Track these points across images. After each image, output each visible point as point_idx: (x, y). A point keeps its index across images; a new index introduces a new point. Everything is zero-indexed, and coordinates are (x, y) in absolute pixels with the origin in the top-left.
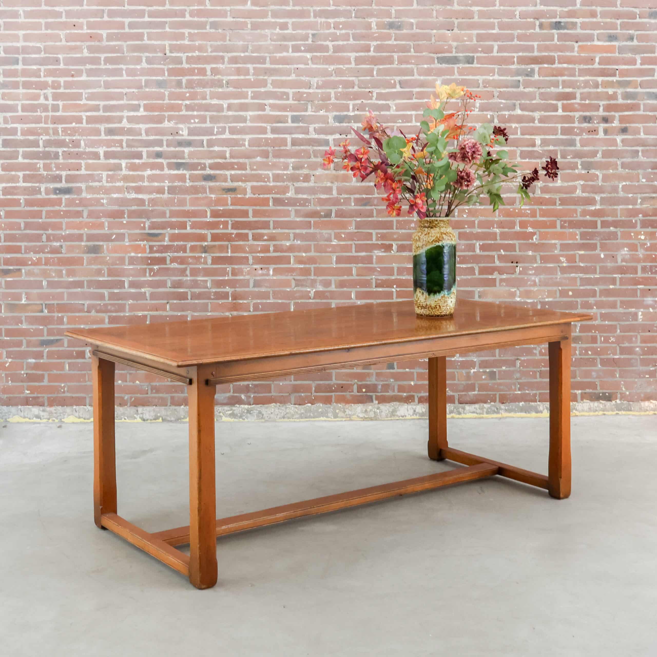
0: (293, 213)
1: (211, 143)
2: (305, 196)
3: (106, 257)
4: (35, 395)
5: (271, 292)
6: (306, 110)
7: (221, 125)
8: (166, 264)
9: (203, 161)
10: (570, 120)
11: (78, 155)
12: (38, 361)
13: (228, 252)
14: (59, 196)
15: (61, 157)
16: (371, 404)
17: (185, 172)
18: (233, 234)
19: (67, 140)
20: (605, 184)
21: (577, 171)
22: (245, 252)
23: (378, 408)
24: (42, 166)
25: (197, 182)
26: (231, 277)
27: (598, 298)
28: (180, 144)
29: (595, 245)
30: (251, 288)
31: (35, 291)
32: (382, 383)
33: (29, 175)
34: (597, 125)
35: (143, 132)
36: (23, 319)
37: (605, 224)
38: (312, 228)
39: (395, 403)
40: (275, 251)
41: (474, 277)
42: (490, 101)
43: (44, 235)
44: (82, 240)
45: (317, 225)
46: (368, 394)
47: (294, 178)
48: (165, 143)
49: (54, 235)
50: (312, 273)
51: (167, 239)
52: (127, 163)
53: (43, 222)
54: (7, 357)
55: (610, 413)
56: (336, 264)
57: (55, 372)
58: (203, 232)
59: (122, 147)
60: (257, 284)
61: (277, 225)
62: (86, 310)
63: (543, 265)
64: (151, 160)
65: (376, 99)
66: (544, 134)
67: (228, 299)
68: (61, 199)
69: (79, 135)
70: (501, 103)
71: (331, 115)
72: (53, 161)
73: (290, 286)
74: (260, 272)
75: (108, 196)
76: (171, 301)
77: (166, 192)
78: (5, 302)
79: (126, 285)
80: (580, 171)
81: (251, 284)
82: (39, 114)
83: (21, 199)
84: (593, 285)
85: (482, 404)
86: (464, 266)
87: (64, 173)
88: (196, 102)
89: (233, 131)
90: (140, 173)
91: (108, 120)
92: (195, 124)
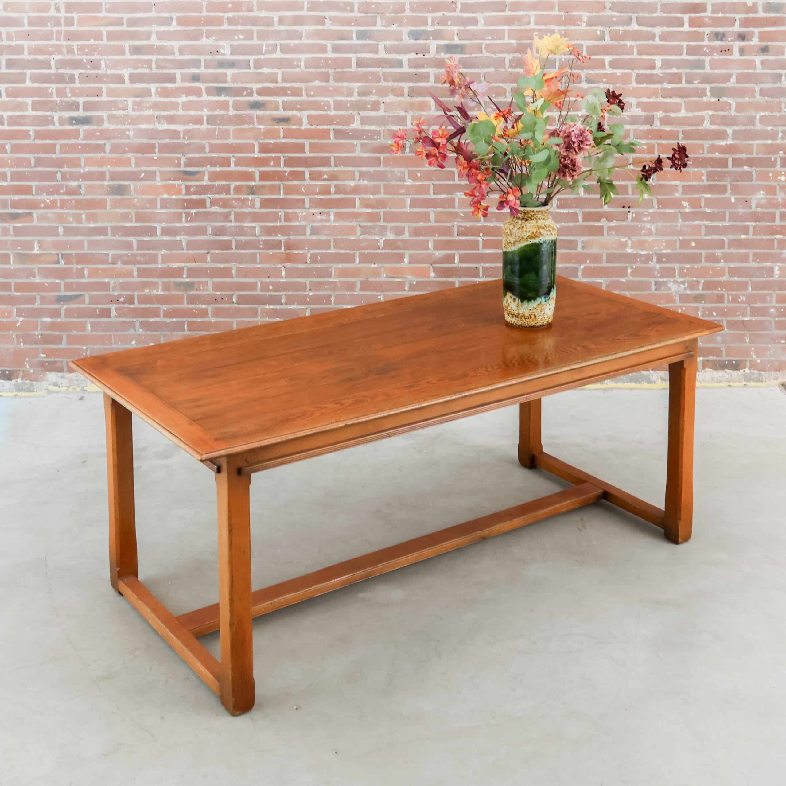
0: (358, 148)
1: (258, 64)
2: (373, 128)
3: (134, 199)
4: (52, 359)
5: (332, 241)
6: (375, 24)
7: (272, 42)
8: (206, 208)
9: (249, 85)
10: (699, 36)
11: (98, 78)
12: (54, 320)
13: (280, 194)
14: (76, 127)
15: (77, 81)
17: (227, 98)
18: (286, 172)
19: (85, 61)
20: (739, 114)
21: (705, 99)
22: (301, 193)
24: (54, 91)
25: (241, 110)
26: (283, 223)
27: (726, 250)
28: (222, 64)
29: (725, 187)
30: (308, 236)
31: (50, 239)
33: (38, 102)
34: (731, 43)
35: (176, 51)
36: (36, 271)
37: (737, 162)
38: (382, 165)
40: (336, 193)
41: (577, 224)
42: (601, 14)
43: (59, 173)
44: (104, 179)
45: (387, 162)
47: (360, 106)
48: (203, 64)
49: (71, 173)
50: (382, 219)
51: (206, 178)
52: (157, 88)
53: (57, 158)
54: (19, 315)
55: (738, 384)
56: (410, 207)
57: (75, 333)
58: (250, 169)
59: (151, 69)
60: (315, 231)
61: (340, 162)
62: (110, 261)
63: (661, 211)
64: (187, 85)
65: (461, 11)
66: (666, 54)
67: (281, 249)
68: (78, 131)
69: (99, 54)
70: (614, 16)
71: (405, 30)
72: (68, 85)
73: (354, 234)
74: (319, 217)
75: (134, 127)
76: (212, 251)
77: (205, 122)
78: (14, 251)
79: (159, 232)
80: (709, 98)
81: (308, 231)
82: (49, 28)
83: (30, 131)
84: (721, 235)
86: (565, 211)
87: (81, 100)
88: (240, 14)
89: (285, 49)
90: (173, 100)
91: (133, 36)
92: (239, 41)
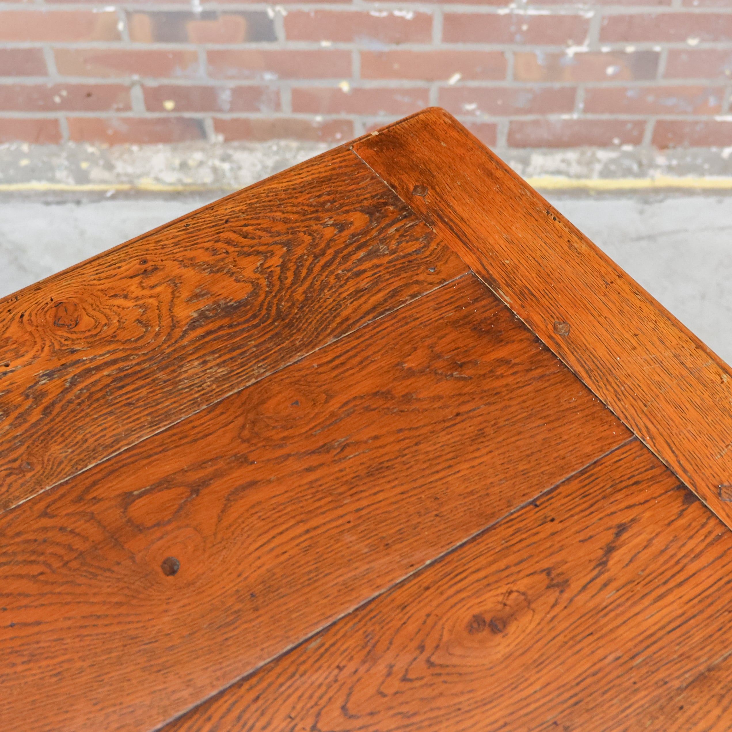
16: (200, 143)
23: (225, 158)
32: (232, 84)
39: (283, 143)
46: (187, 115)
85: (589, 152)
